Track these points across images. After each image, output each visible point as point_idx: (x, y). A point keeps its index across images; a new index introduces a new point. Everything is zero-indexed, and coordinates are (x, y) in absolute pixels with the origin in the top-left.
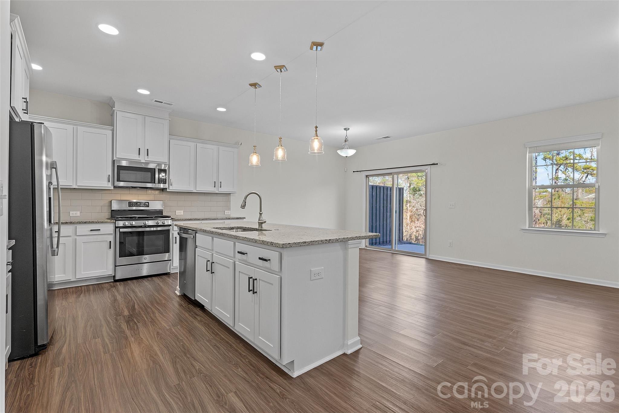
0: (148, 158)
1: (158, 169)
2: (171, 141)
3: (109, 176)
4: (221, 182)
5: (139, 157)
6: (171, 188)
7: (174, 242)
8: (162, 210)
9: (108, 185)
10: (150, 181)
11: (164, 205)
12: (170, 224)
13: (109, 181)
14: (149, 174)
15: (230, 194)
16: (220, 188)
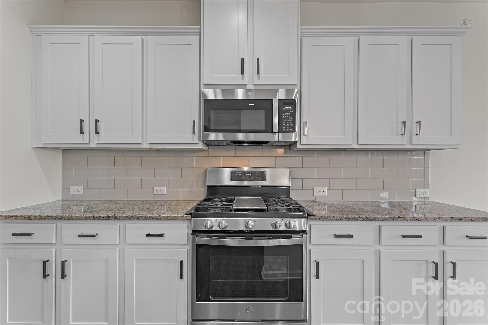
0: (259, 79)
1: (279, 100)
2: (304, 39)
3: (194, 122)
4: (418, 123)
5: (243, 79)
6: (304, 140)
7: (314, 272)
8: (289, 187)
9: (193, 140)
10: (264, 128)
11: (292, 178)
12: (304, 229)
13: (194, 133)
14: (261, 114)
15: (429, 150)
16: (414, 137)
